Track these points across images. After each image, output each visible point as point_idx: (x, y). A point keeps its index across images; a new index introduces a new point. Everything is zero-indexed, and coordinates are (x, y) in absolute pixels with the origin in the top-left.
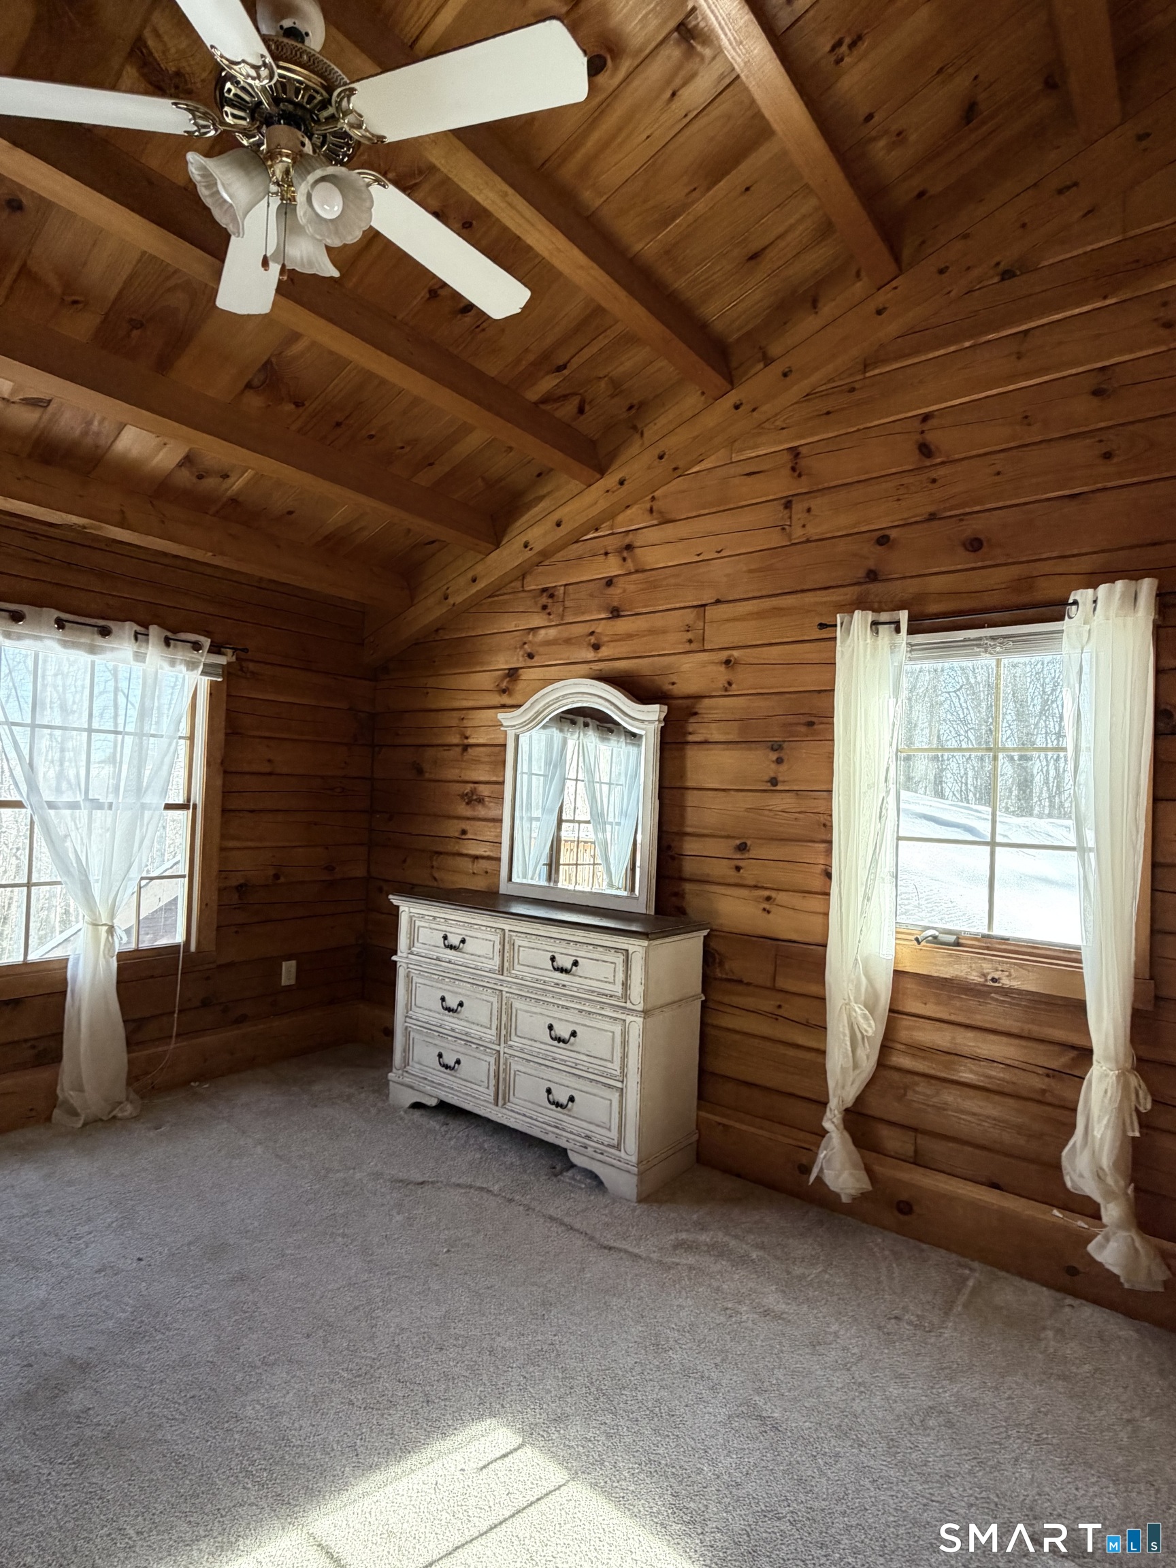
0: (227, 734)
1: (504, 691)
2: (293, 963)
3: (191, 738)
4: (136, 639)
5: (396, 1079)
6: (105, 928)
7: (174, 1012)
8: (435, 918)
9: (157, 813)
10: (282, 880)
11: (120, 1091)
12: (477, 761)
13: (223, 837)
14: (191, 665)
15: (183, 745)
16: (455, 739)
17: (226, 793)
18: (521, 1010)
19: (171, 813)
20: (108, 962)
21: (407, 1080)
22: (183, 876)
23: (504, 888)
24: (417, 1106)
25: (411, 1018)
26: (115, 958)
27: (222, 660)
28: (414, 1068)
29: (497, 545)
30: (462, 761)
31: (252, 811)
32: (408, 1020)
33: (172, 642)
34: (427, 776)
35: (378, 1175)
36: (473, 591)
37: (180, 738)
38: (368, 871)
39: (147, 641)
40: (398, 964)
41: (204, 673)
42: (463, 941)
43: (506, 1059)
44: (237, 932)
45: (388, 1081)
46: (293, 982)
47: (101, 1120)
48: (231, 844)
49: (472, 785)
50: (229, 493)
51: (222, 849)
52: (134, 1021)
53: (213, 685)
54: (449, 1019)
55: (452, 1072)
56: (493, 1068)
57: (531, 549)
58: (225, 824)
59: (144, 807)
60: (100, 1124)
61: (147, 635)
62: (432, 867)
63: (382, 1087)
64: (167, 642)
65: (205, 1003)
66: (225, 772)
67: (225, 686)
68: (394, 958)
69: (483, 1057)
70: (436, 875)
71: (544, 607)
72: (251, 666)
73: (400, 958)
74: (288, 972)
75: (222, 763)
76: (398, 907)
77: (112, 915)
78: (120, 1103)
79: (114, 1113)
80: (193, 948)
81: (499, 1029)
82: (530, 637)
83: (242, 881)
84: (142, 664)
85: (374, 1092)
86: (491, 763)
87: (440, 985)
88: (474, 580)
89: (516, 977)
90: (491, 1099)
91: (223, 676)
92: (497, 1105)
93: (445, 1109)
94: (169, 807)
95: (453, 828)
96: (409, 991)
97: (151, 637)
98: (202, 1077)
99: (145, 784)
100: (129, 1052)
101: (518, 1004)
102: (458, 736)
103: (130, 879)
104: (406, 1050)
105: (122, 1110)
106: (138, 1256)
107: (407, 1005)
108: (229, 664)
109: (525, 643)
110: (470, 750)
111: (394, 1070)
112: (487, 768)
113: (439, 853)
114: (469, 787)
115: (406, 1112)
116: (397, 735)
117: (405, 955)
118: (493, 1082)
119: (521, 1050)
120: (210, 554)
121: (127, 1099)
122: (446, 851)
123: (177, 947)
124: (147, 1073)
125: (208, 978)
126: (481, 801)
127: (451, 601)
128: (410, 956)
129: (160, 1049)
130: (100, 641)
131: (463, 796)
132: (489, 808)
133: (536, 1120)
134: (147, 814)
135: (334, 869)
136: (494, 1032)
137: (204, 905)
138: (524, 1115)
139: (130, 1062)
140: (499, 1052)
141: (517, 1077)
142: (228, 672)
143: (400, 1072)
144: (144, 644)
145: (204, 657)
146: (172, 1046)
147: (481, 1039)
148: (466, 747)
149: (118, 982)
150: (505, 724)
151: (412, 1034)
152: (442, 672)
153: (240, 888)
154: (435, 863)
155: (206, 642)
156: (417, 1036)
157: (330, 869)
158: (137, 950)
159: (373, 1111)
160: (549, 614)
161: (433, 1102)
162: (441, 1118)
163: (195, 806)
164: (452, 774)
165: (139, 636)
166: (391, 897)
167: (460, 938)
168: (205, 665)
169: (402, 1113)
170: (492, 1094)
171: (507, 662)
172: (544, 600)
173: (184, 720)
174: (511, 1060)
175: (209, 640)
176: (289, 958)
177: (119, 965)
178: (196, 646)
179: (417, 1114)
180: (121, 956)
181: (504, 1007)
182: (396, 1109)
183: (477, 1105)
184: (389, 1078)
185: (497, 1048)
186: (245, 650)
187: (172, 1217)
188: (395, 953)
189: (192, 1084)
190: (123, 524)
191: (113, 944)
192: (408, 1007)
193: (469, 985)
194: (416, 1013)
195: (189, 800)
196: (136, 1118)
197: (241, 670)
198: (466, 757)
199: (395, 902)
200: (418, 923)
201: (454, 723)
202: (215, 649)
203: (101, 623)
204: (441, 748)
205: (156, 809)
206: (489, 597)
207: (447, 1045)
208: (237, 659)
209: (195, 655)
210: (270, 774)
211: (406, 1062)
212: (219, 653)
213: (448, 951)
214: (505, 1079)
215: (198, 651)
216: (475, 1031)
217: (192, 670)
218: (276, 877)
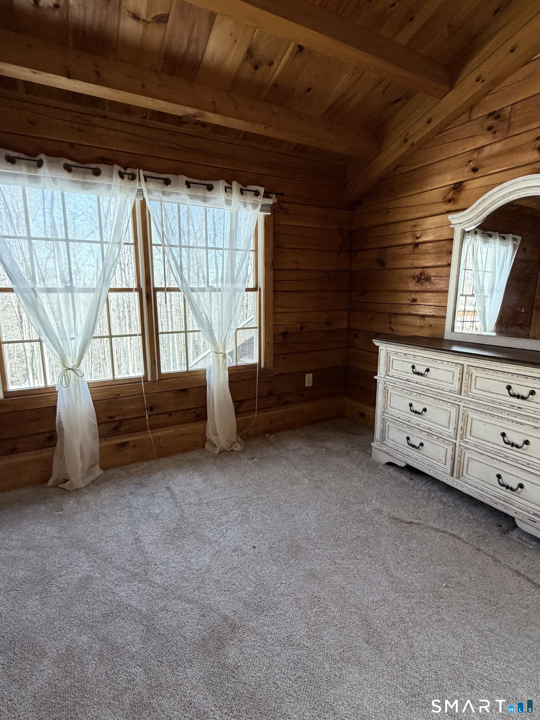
0: (274, 247)
1: (450, 201)
2: (311, 375)
3: (256, 251)
4: (226, 191)
5: (377, 447)
6: (221, 355)
7: (255, 398)
8: (405, 354)
9: (242, 293)
10: (305, 330)
11: (234, 438)
12: (426, 253)
13: (275, 306)
14: (255, 206)
15: (252, 255)
16: (409, 241)
17: (275, 281)
18: (476, 419)
19: (249, 293)
20: (224, 373)
21: (384, 449)
22: (256, 328)
23: (448, 336)
24: (390, 464)
25: (387, 413)
26: (227, 370)
27: (270, 202)
28: (389, 443)
29: (451, 86)
30: (413, 254)
31: (288, 292)
32: (384, 414)
33: (244, 192)
34: (388, 266)
35: (379, 511)
36: (429, 129)
37: (251, 251)
38: (349, 324)
39: (232, 192)
40: (378, 382)
41: (261, 210)
42: (428, 370)
43: (462, 449)
44: (283, 358)
45: (371, 447)
46: (311, 385)
47: (225, 451)
48: (279, 310)
49: (421, 270)
50: (272, 81)
51: (274, 313)
52: (238, 401)
53: (266, 218)
54: (415, 418)
55: (417, 450)
56: (450, 453)
57: (483, 81)
58: (275, 299)
59: (235, 290)
60: (226, 453)
61: (231, 188)
62: (391, 323)
63: (367, 448)
64: (242, 192)
65: (270, 394)
66: (274, 270)
67: (272, 218)
68: (375, 377)
69: (443, 445)
70: (393, 328)
71: (490, 128)
72: (286, 205)
73: (380, 377)
74: (309, 380)
75: (272, 264)
76: (378, 347)
77: (224, 349)
78: (234, 443)
79: (232, 448)
80: (262, 366)
81: (456, 429)
82: (475, 155)
83: (284, 331)
84: (230, 206)
85: (363, 451)
86: (436, 253)
87: (409, 397)
88: (429, 121)
89: (473, 397)
90: (449, 471)
91: (271, 212)
92: (452, 476)
93: (410, 469)
94: (248, 290)
95: (406, 299)
96: (385, 397)
97: (233, 190)
98: (270, 432)
99: (235, 275)
100: (236, 417)
101: (472, 415)
102: (411, 238)
103: (231, 329)
104: (383, 431)
105: (236, 447)
106: (254, 545)
107: (384, 406)
108: (274, 204)
109: (470, 161)
110: (420, 246)
111: (375, 441)
112: (433, 256)
113: (396, 314)
114: (418, 272)
115: (384, 466)
116: (367, 242)
117: (383, 376)
118: (449, 462)
119: (476, 446)
120: (263, 127)
121: (237, 441)
122: (400, 312)
123: (255, 365)
124: (245, 428)
125: (270, 381)
126: (428, 279)
127: (409, 142)
128: (386, 377)
129: (250, 417)
130: (209, 194)
131: (414, 277)
132: (434, 284)
133: (487, 493)
134: (237, 294)
135: (331, 323)
136: (451, 430)
137: (267, 343)
138: (476, 488)
139: (237, 422)
140: (455, 444)
141: (470, 462)
142: (274, 209)
143: (379, 443)
144: (230, 194)
145: (261, 200)
146: (256, 415)
147: (441, 433)
148: (417, 245)
149: (230, 382)
150: (453, 223)
151: (387, 423)
152: (398, 197)
153: (284, 334)
154: (392, 320)
155: (262, 190)
156: (391, 424)
157: (328, 324)
158: (236, 366)
159: (365, 464)
160: (495, 133)
161: (403, 465)
162: (408, 474)
163: (260, 289)
164: (407, 263)
165: (227, 189)
166: (373, 340)
167: (425, 368)
168: (262, 205)
169: (382, 467)
170: (449, 469)
171: (452, 180)
172: (491, 122)
173: (252, 241)
174: (466, 451)
175: (264, 188)
176: (309, 372)
177: (229, 373)
178: (257, 194)
179: (391, 470)
180: (231, 370)
181: (460, 416)
182: (377, 464)
183: (437, 474)
184: (372, 445)
185: (454, 441)
186: (282, 194)
187: (267, 520)
188: (376, 374)
189: (266, 434)
190: (215, 111)
191: (226, 364)
192: (385, 407)
193: (432, 399)
194: (389, 410)
195: (257, 285)
196: (242, 452)
197: (280, 208)
198: (417, 251)
199: (377, 344)
200: (392, 357)
201: (409, 229)
202: (267, 195)
203: (208, 182)
204: (398, 247)
205: (241, 291)
206: (439, 134)
207: (413, 433)
208: (278, 201)
209: (256, 199)
210: (297, 270)
211: (383, 438)
212: (268, 197)
213: (416, 376)
214: (460, 462)
215: (257, 196)
216: (436, 428)
217: (255, 209)
218: (302, 328)
